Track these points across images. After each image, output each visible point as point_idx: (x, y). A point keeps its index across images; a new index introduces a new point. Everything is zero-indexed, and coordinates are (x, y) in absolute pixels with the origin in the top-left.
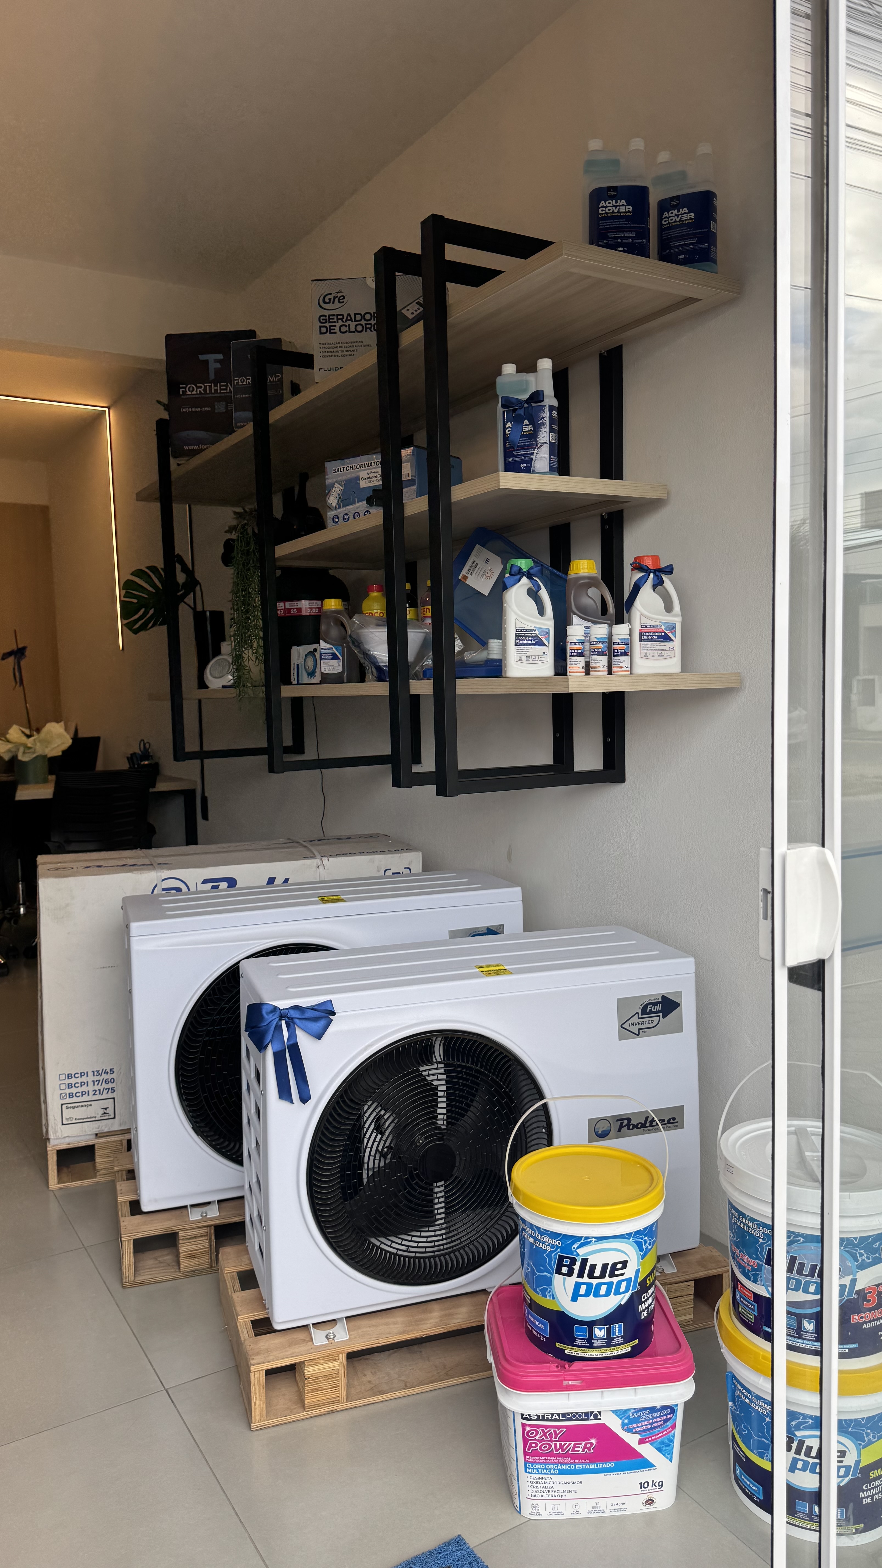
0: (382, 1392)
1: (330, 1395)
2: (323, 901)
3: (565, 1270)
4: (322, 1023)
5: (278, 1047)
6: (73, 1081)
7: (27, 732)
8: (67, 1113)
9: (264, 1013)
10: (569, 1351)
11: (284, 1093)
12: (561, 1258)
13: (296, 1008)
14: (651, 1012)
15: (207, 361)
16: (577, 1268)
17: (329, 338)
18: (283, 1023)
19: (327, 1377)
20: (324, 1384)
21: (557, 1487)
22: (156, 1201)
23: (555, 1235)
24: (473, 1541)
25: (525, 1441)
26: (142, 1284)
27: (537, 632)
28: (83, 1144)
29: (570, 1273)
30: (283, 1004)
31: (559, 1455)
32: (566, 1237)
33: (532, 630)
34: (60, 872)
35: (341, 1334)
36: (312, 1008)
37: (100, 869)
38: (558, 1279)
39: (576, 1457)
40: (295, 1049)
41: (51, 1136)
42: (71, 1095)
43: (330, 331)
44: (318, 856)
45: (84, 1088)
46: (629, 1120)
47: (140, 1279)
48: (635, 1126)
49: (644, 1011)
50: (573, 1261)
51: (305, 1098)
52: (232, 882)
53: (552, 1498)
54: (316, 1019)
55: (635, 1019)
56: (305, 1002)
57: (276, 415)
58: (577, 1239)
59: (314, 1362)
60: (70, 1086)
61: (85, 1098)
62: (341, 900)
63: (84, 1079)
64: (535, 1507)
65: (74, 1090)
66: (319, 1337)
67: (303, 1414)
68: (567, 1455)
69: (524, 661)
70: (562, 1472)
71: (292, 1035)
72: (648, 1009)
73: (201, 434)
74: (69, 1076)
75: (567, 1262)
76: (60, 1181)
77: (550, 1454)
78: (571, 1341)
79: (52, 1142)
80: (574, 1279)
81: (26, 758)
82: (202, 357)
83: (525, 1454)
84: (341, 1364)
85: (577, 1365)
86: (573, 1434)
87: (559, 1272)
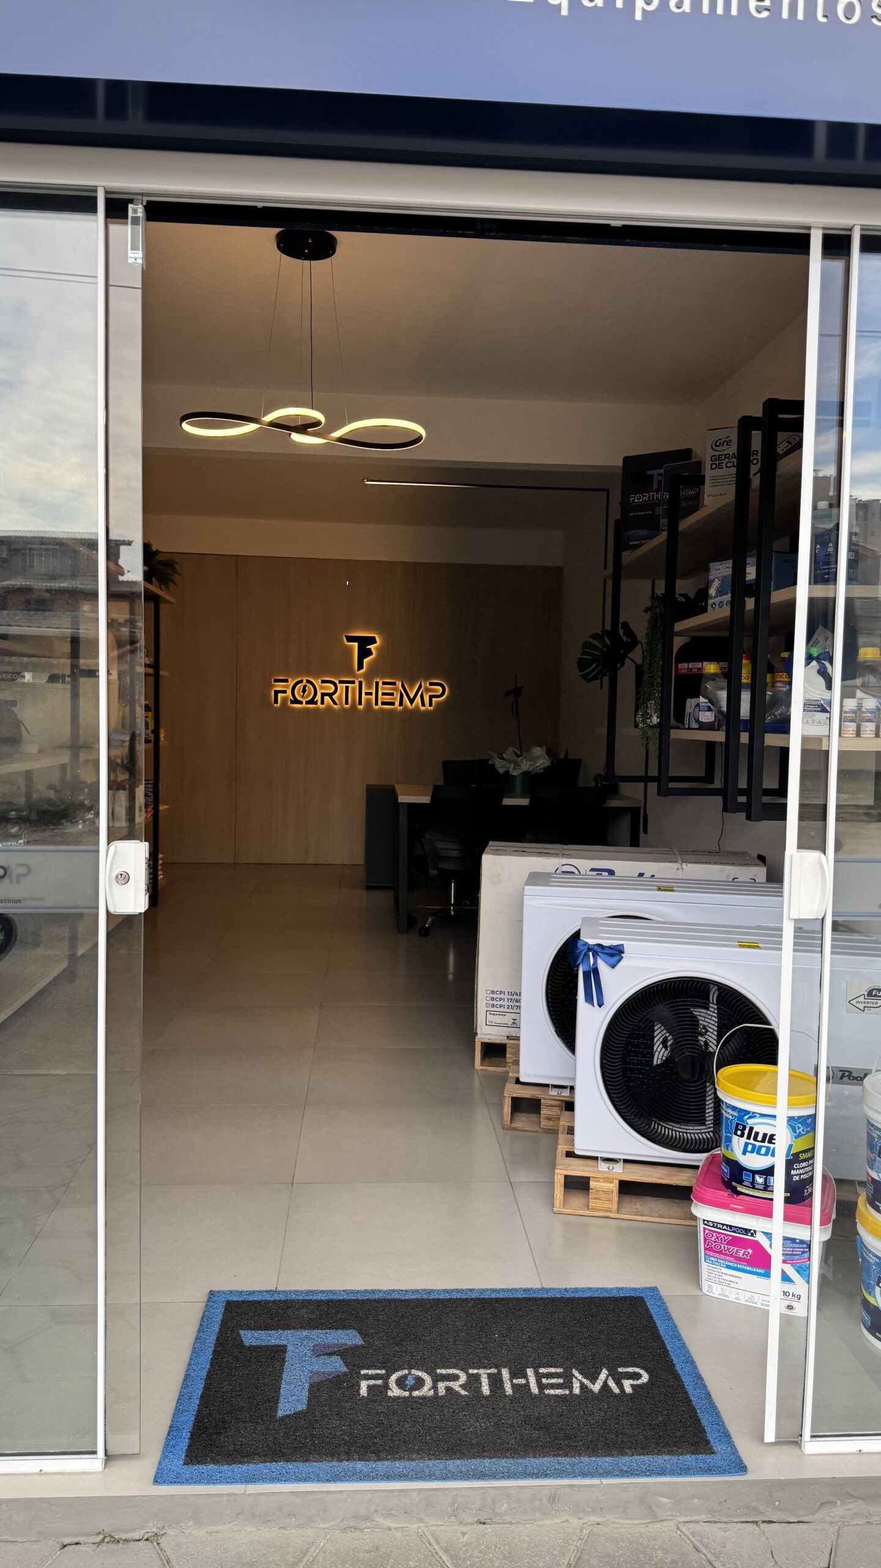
0: (642, 1215)
1: (606, 1205)
2: (659, 889)
3: (739, 1133)
4: (616, 958)
5: (587, 969)
6: (495, 996)
7: (518, 753)
8: (490, 1018)
9: (579, 944)
10: (740, 1189)
11: (589, 998)
12: (738, 1124)
13: (599, 945)
14: (876, 996)
15: (652, 476)
16: (746, 1132)
17: (718, 472)
18: (591, 953)
19: (605, 1192)
20: (602, 1196)
21: (724, 1277)
22: (529, 1075)
23: (734, 1108)
24: (664, 1293)
25: (705, 1240)
26: (515, 1129)
27: (822, 702)
28: (498, 1042)
29: (742, 1136)
30: (592, 942)
31: (726, 1255)
32: (741, 1111)
33: (818, 701)
34: (497, 852)
35: (618, 1168)
36: (610, 947)
37: (524, 853)
38: (735, 1138)
39: (738, 1259)
40: (596, 971)
41: (479, 1031)
42: (493, 1006)
43: (719, 467)
44: (680, 861)
45: (502, 1002)
46: (850, 1073)
47: (514, 1125)
48: (855, 1078)
49: (870, 993)
50: (744, 1127)
51: (600, 1005)
52: (611, 872)
53: (721, 1283)
54: (612, 955)
55: (861, 999)
56: (606, 943)
57: (684, 524)
58: (747, 1112)
59: (597, 1179)
60: (493, 999)
61: (502, 1009)
62: (673, 891)
63: (502, 996)
64: (710, 1287)
65: (495, 1003)
66: (603, 1167)
67: (587, 1213)
68: (731, 1256)
69: (810, 723)
70: (728, 1267)
71: (595, 962)
72: (874, 993)
73: (643, 532)
74: (493, 992)
75: (740, 1127)
76: (482, 1065)
77: (720, 1252)
78: (741, 1182)
79: (479, 1036)
80: (744, 1140)
81: (515, 773)
82: (649, 473)
83: (705, 1249)
84: (614, 1187)
85: (741, 1197)
86: (735, 1242)
87: (736, 1134)
